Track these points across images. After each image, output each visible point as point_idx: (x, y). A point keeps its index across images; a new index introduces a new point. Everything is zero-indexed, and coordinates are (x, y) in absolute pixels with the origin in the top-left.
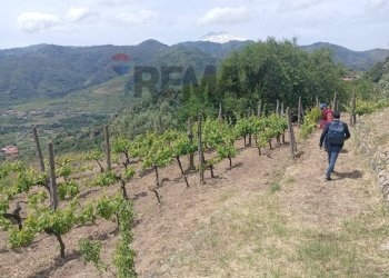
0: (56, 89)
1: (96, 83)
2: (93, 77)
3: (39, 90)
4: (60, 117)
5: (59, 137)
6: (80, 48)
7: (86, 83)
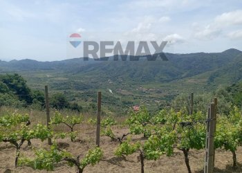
0: (165, 78)
1: (189, 76)
2: (188, 72)
3: (156, 78)
4: (165, 94)
5: (162, 105)
6: (183, 55)
7: (183, 76)
